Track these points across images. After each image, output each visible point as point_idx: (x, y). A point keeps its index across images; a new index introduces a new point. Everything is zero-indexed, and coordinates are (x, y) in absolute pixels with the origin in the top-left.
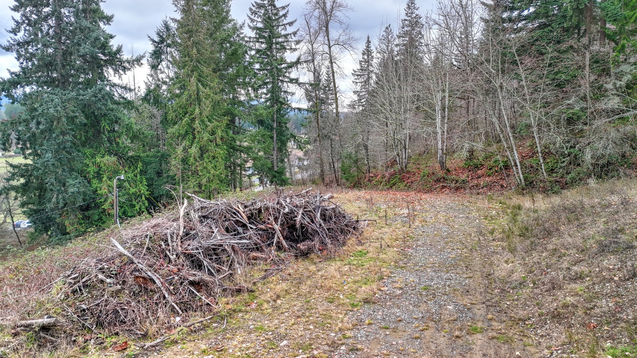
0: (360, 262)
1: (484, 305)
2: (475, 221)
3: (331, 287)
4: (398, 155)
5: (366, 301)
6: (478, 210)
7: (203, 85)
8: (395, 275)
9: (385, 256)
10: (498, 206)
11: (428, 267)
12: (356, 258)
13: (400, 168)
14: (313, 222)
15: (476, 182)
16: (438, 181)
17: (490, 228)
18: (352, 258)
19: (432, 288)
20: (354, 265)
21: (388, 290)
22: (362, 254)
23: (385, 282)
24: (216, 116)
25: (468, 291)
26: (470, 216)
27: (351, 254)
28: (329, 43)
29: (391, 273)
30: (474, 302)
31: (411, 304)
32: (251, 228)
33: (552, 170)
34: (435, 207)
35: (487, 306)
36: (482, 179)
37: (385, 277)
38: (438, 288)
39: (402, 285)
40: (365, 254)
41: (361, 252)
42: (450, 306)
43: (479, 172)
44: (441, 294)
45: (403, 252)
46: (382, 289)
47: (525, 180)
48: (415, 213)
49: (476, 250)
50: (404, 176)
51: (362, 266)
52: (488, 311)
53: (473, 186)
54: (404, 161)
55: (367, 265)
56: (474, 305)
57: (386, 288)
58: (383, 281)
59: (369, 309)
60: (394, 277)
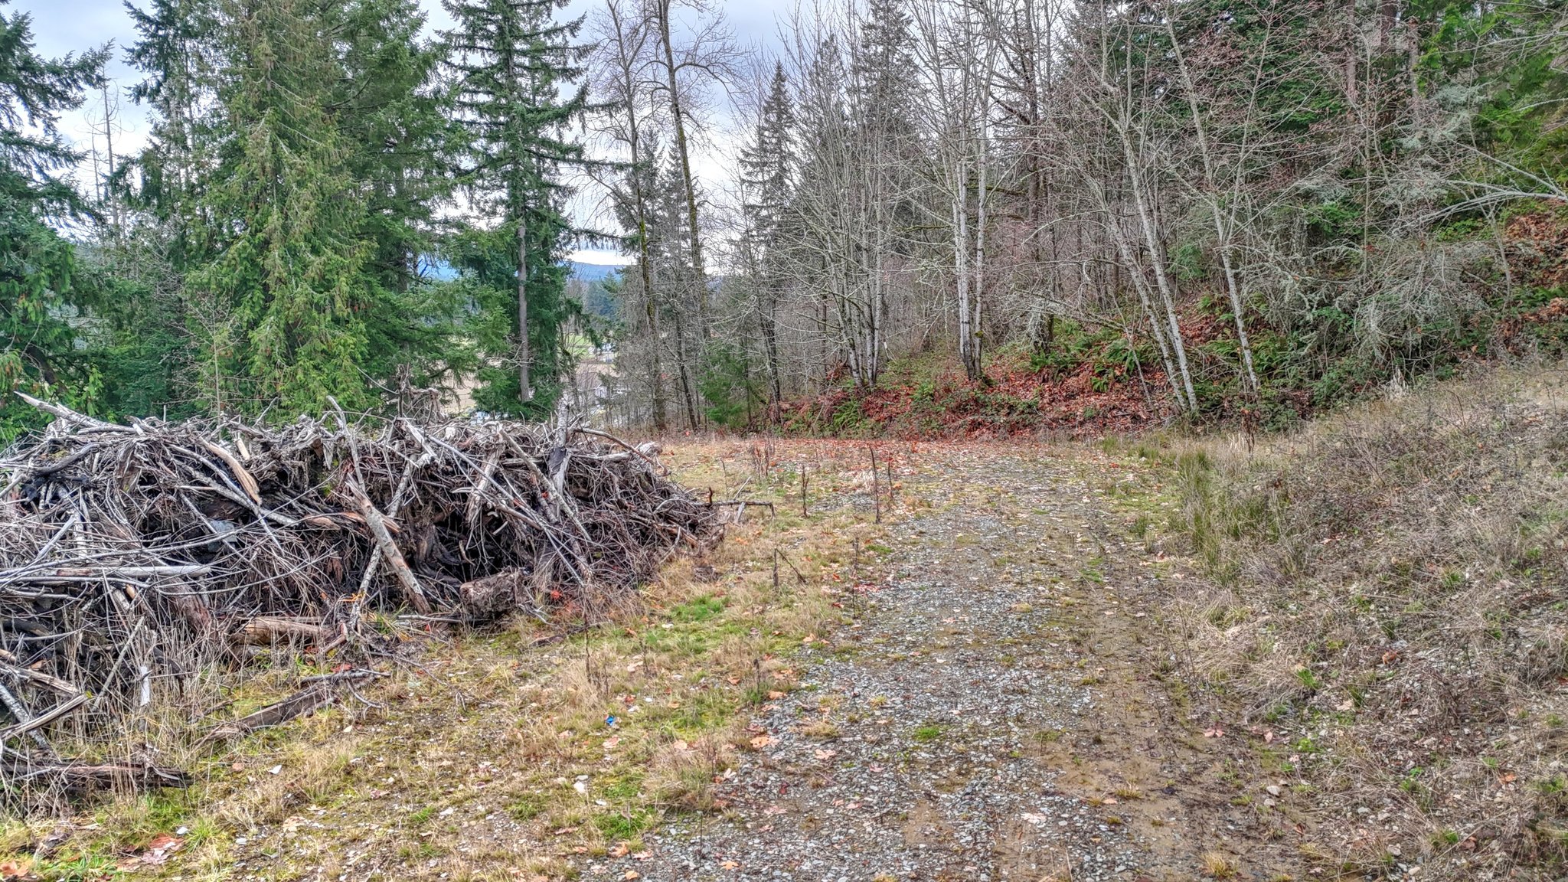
0: (692, 637)
1: (1173, 803)
2: (1080, 499)
3: (550, 744)
4: (853, 346)
5: (678, 806)
6: (1082, 473)
7: (291, 146)
8: (815, 682)
9: (786, 613)
10: (1137, 462)
11: (936, 647)
12: (681, 626)
13: (858, 382)
14: (534, 503)
15: (1063, 408)
16: (961, 409)
17: (1132, 515)
18: (666, 626)
19: (953, 731)
20: (666, 649)
21: (778, 749)
22: (705, 609)
23: (771, 713)
24: (336, 237)
25: (1098, 741)
26: (1060, 487)
27: (667, 612)
28: (670, 60)
29: (801, 674)
30: (1135, 789)
31: (867, 808)
32: (276, 525)
33: (1269, 368)
34: (954, 468)
35: (1191, 806)
36: (1079, 399)
37: (774, 694)
38: (976, 729)
39: (838, 724)
40: (717, 610)
41: (703, 602)
42: (1033, 810)
43: (1072, 382)
44: (989, 758)
45: (850, 600)
46: (755, 742)
47: (1198, 396)
48: (897, 484)
49: (1100, 586)
50: (870, 403)
51: (698, 651)
52: (1197, 832)
53: (1054, 420)
54: (869, 361)
55: (713, 649)
56: (1131, 804)
57: (773, 740)
58: (767, 706)
59: (683, 840)
60: (812, 689)
